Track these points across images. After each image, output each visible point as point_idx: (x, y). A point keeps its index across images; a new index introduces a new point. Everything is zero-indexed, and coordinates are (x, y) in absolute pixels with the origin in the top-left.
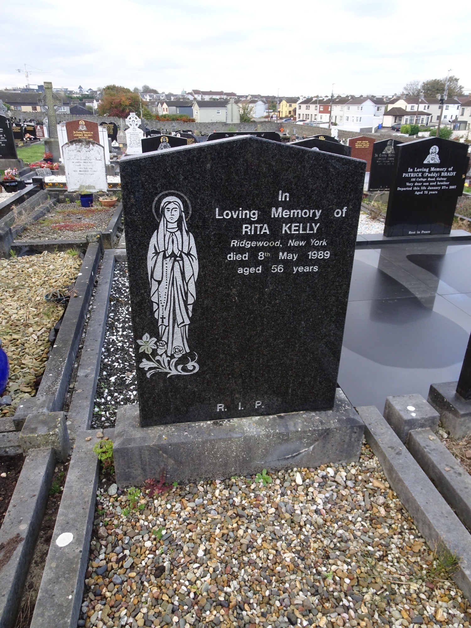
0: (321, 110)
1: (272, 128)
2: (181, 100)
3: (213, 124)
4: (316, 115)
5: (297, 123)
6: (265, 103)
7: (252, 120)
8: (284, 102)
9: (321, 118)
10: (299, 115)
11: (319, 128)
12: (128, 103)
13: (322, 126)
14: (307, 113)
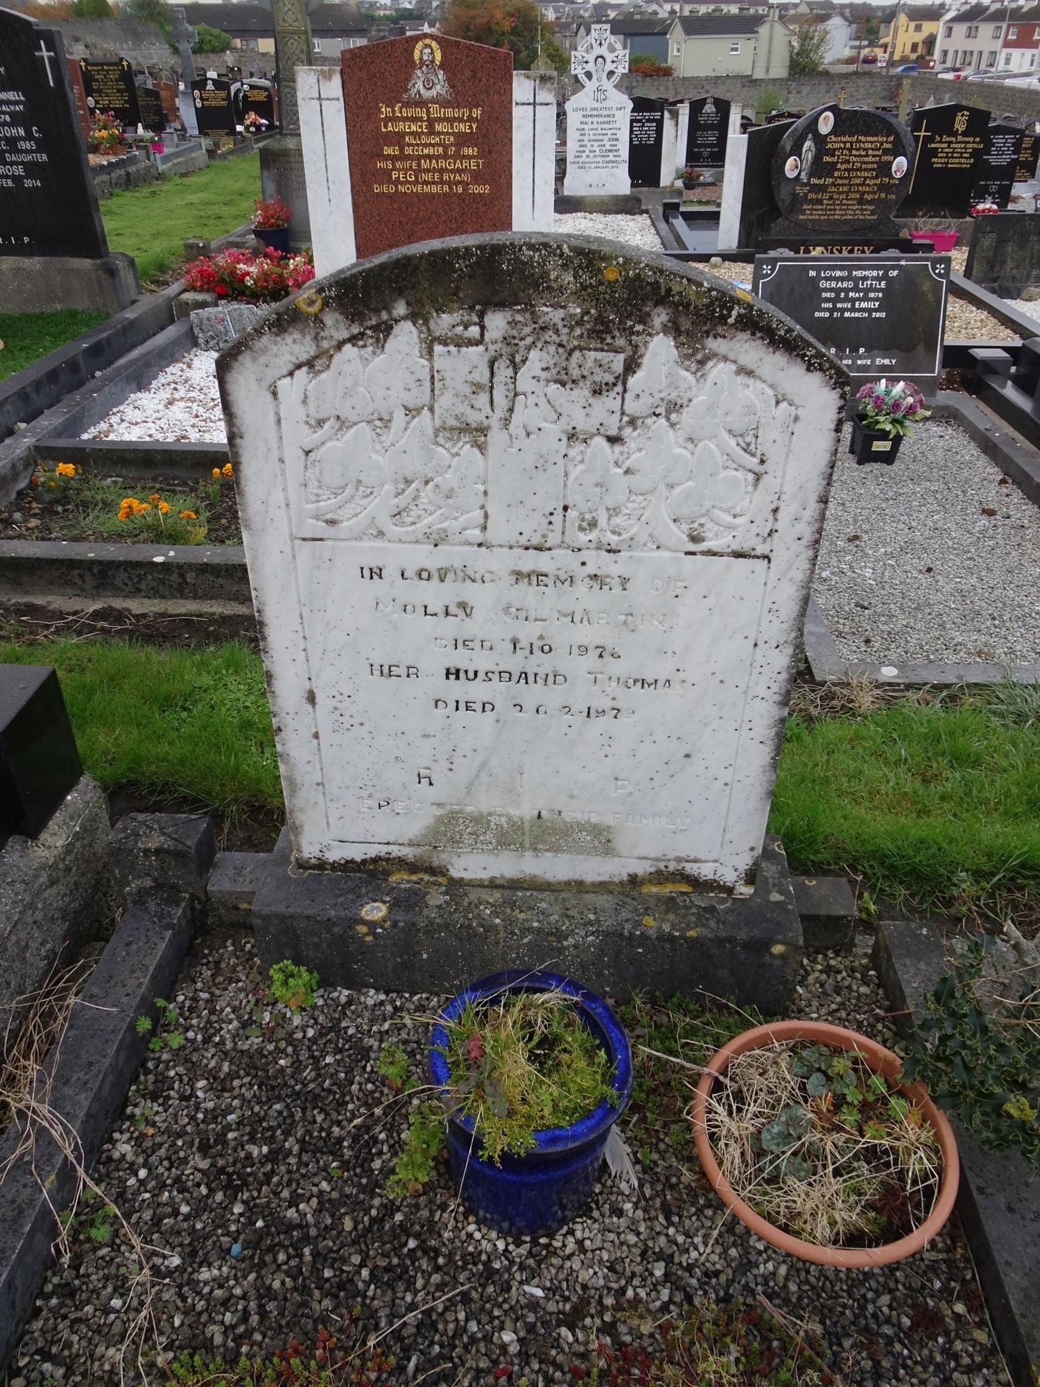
0: (1010, 37)
1: (872, 90)
2: (637, 17)
3: (717, 79)
4: (993, 53)
5: (940, 76)
6: (851, 23)
7: (820, 69)
8: (902, 19)
9: (1007, 62)
10: (945, 53)
11: (1003, 88)
12: (507, 25)
13: (1009, 82)
14: (968, 49)
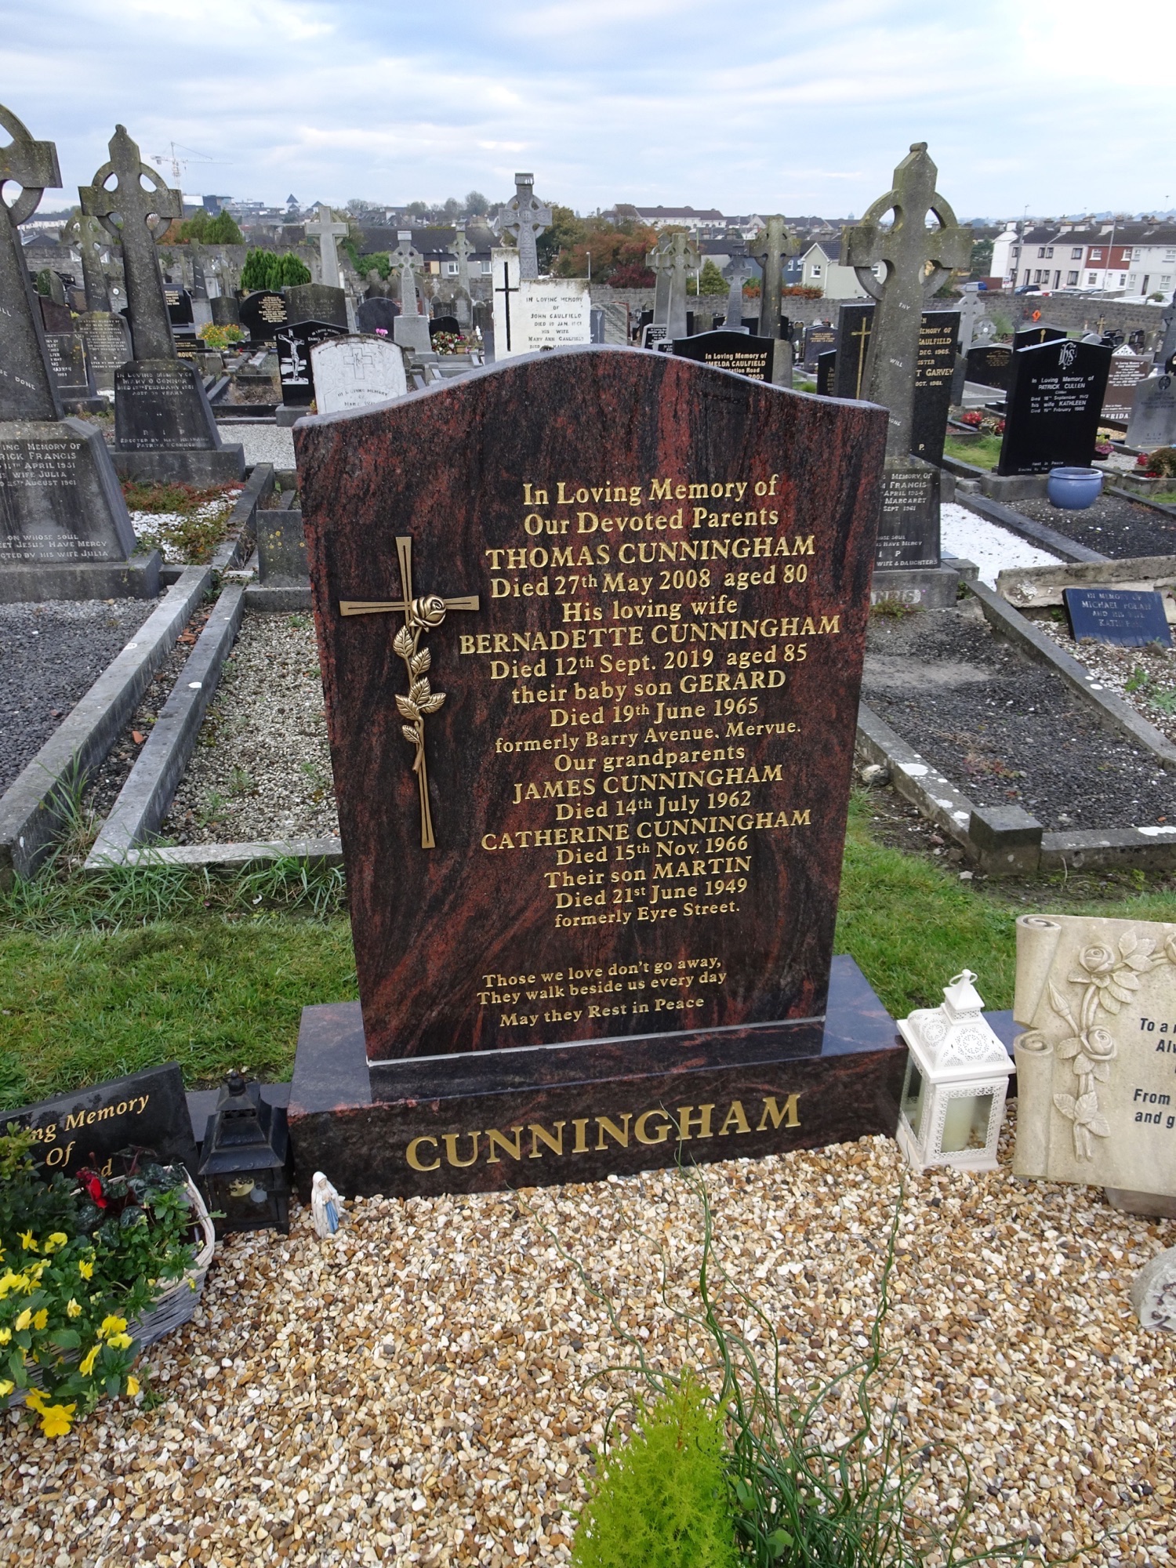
0: (1093, 258)
4: (1074, 273)
9: (1092, 280)
14: (1043, 268)
